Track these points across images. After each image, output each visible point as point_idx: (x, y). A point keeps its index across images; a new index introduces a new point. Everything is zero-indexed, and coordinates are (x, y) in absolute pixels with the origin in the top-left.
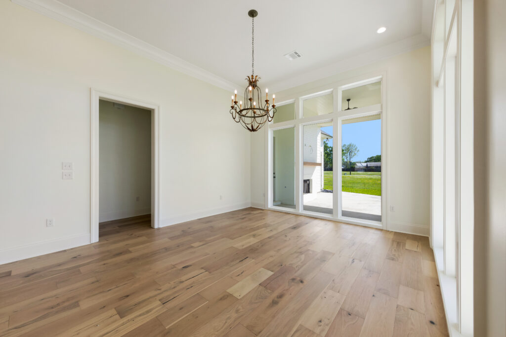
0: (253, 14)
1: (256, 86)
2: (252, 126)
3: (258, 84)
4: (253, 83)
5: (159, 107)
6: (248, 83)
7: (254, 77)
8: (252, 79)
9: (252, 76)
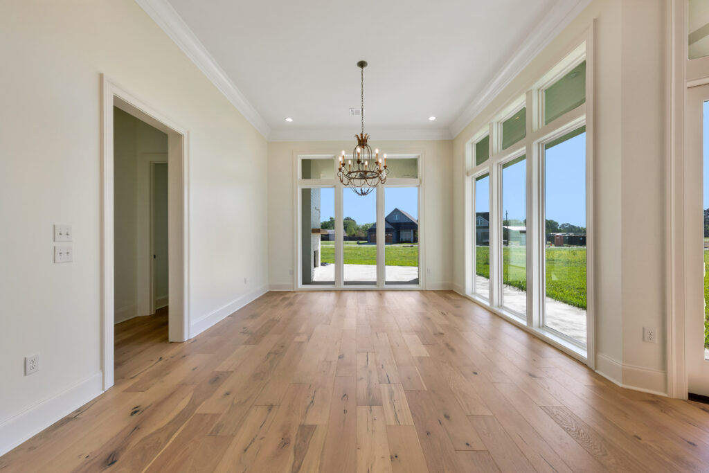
0: (362, 64)
1: (366, 145)
2: (362, 191)
3: (368, 143)
4: (362, 142)
5: (188, 133)
6: (357, 143)
7: (364, 136)
8: (362, 137)
9: (362, 134)
